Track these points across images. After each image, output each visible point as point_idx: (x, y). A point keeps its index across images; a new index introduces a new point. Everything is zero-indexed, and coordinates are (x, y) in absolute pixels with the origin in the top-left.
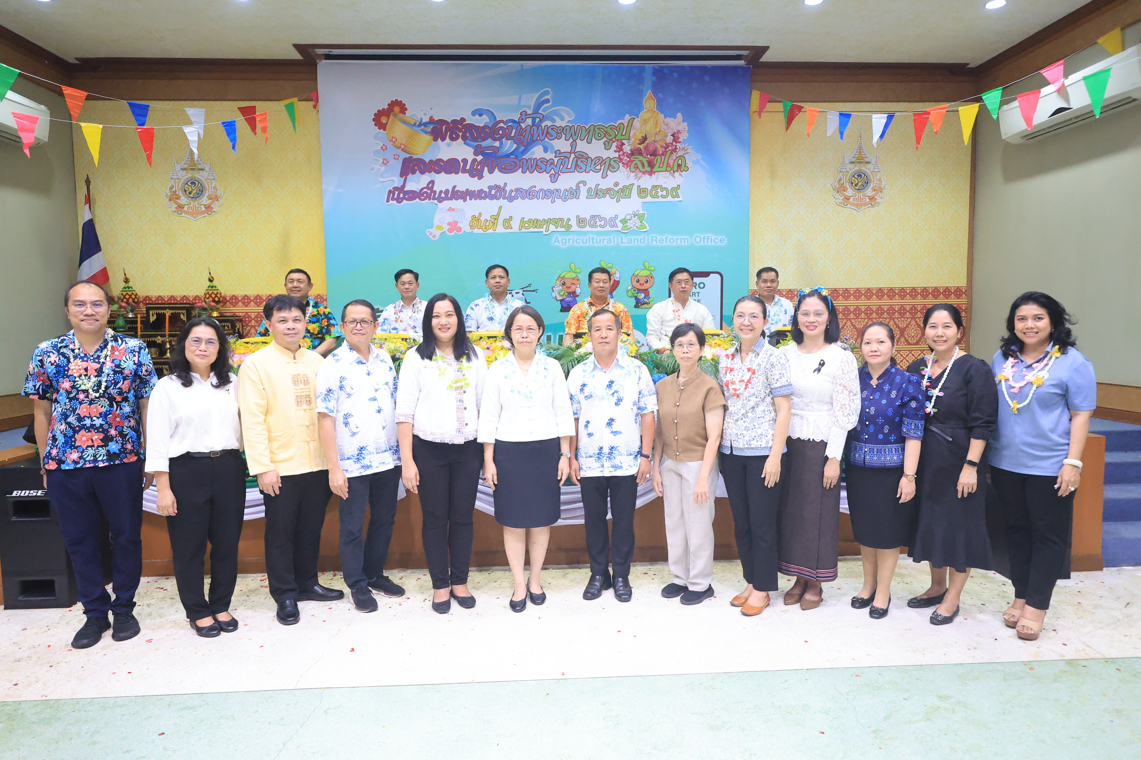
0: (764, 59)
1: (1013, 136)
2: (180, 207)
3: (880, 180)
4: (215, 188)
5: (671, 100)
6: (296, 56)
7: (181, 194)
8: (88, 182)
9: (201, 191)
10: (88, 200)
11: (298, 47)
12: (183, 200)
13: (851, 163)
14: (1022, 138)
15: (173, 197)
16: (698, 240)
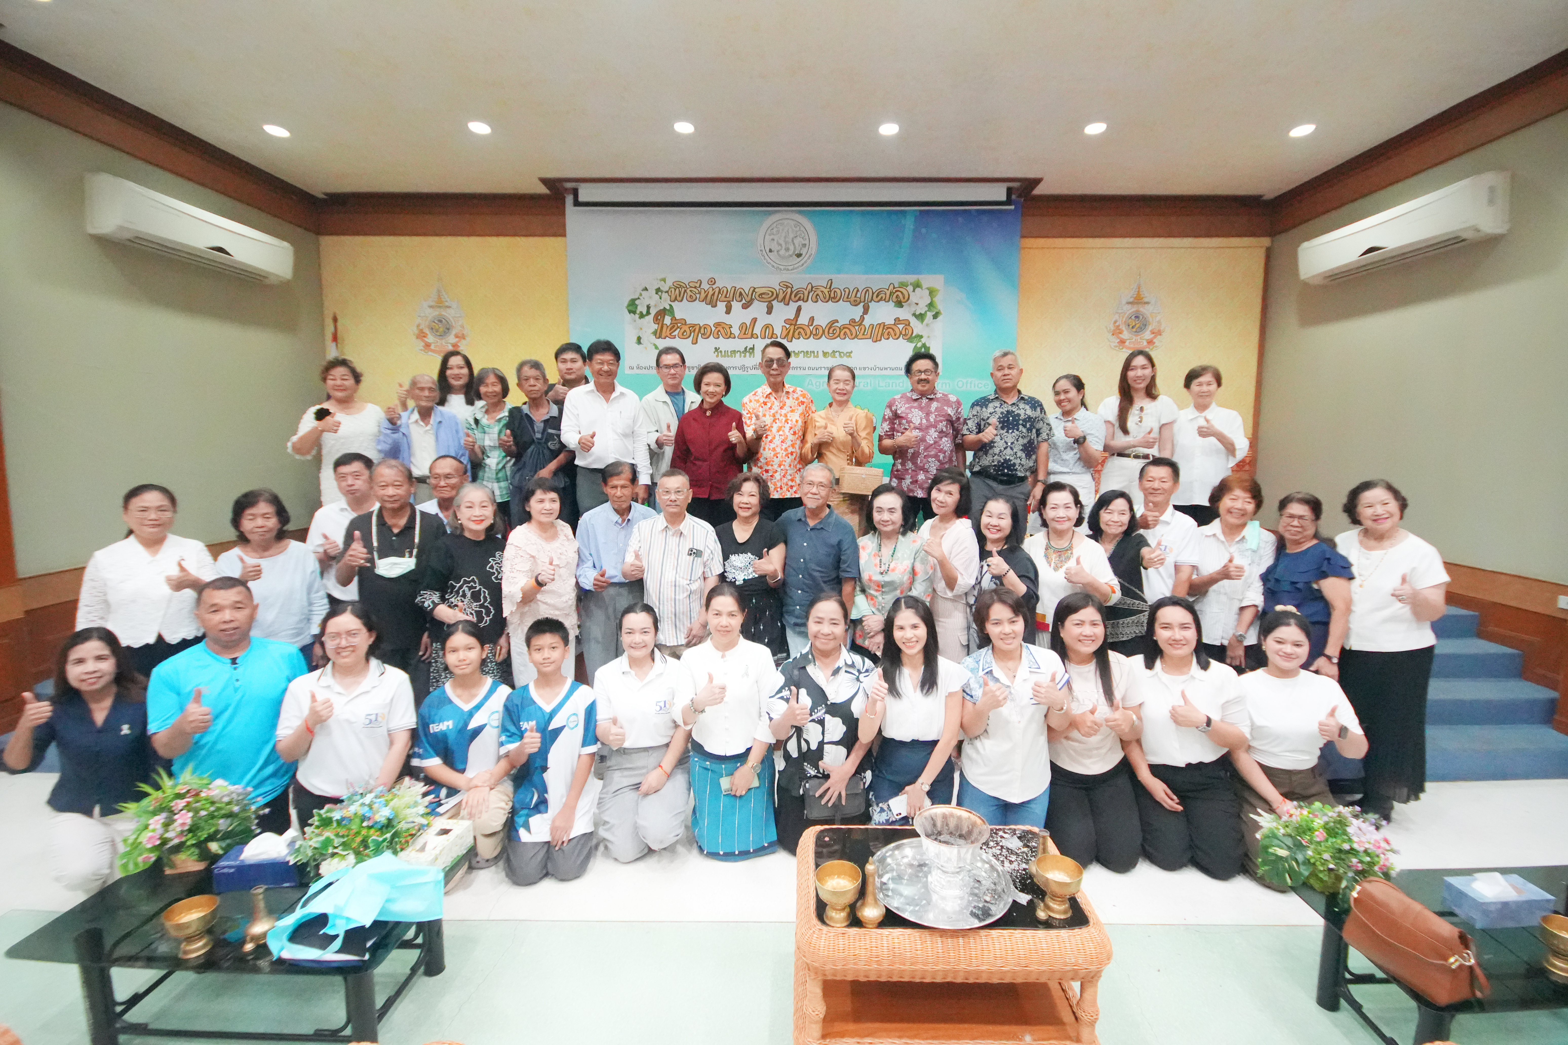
0: (1038, 191)
1: (1314, 276)
2: (428, 345)
3: (1159, 322)
4: (462, 327)
5: (934, 236)
6: (543, 190)
7: (428, 332)
8: (335, 320)
9: (448, 329)
10: (335, 338)
11: (545, 181)
12: (430, 339)
13: (1128, 303)
14: (1326, 278)
15: (421, 335)
16: (960, 384)
